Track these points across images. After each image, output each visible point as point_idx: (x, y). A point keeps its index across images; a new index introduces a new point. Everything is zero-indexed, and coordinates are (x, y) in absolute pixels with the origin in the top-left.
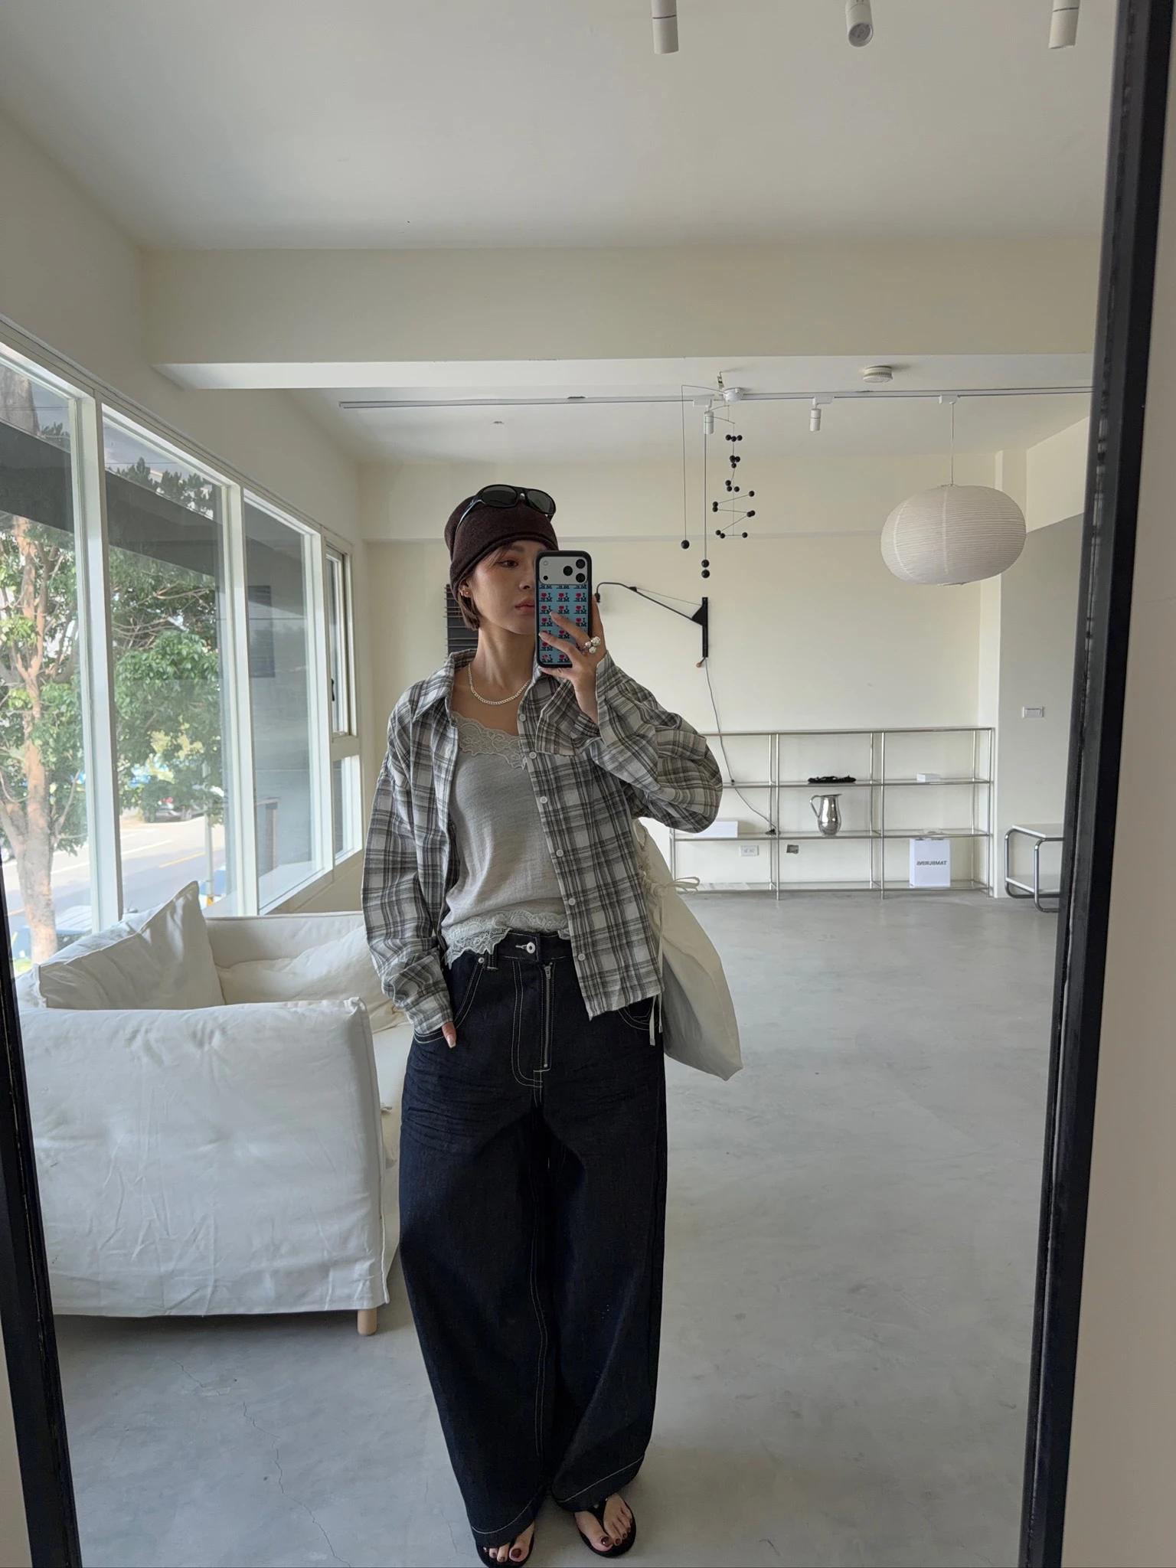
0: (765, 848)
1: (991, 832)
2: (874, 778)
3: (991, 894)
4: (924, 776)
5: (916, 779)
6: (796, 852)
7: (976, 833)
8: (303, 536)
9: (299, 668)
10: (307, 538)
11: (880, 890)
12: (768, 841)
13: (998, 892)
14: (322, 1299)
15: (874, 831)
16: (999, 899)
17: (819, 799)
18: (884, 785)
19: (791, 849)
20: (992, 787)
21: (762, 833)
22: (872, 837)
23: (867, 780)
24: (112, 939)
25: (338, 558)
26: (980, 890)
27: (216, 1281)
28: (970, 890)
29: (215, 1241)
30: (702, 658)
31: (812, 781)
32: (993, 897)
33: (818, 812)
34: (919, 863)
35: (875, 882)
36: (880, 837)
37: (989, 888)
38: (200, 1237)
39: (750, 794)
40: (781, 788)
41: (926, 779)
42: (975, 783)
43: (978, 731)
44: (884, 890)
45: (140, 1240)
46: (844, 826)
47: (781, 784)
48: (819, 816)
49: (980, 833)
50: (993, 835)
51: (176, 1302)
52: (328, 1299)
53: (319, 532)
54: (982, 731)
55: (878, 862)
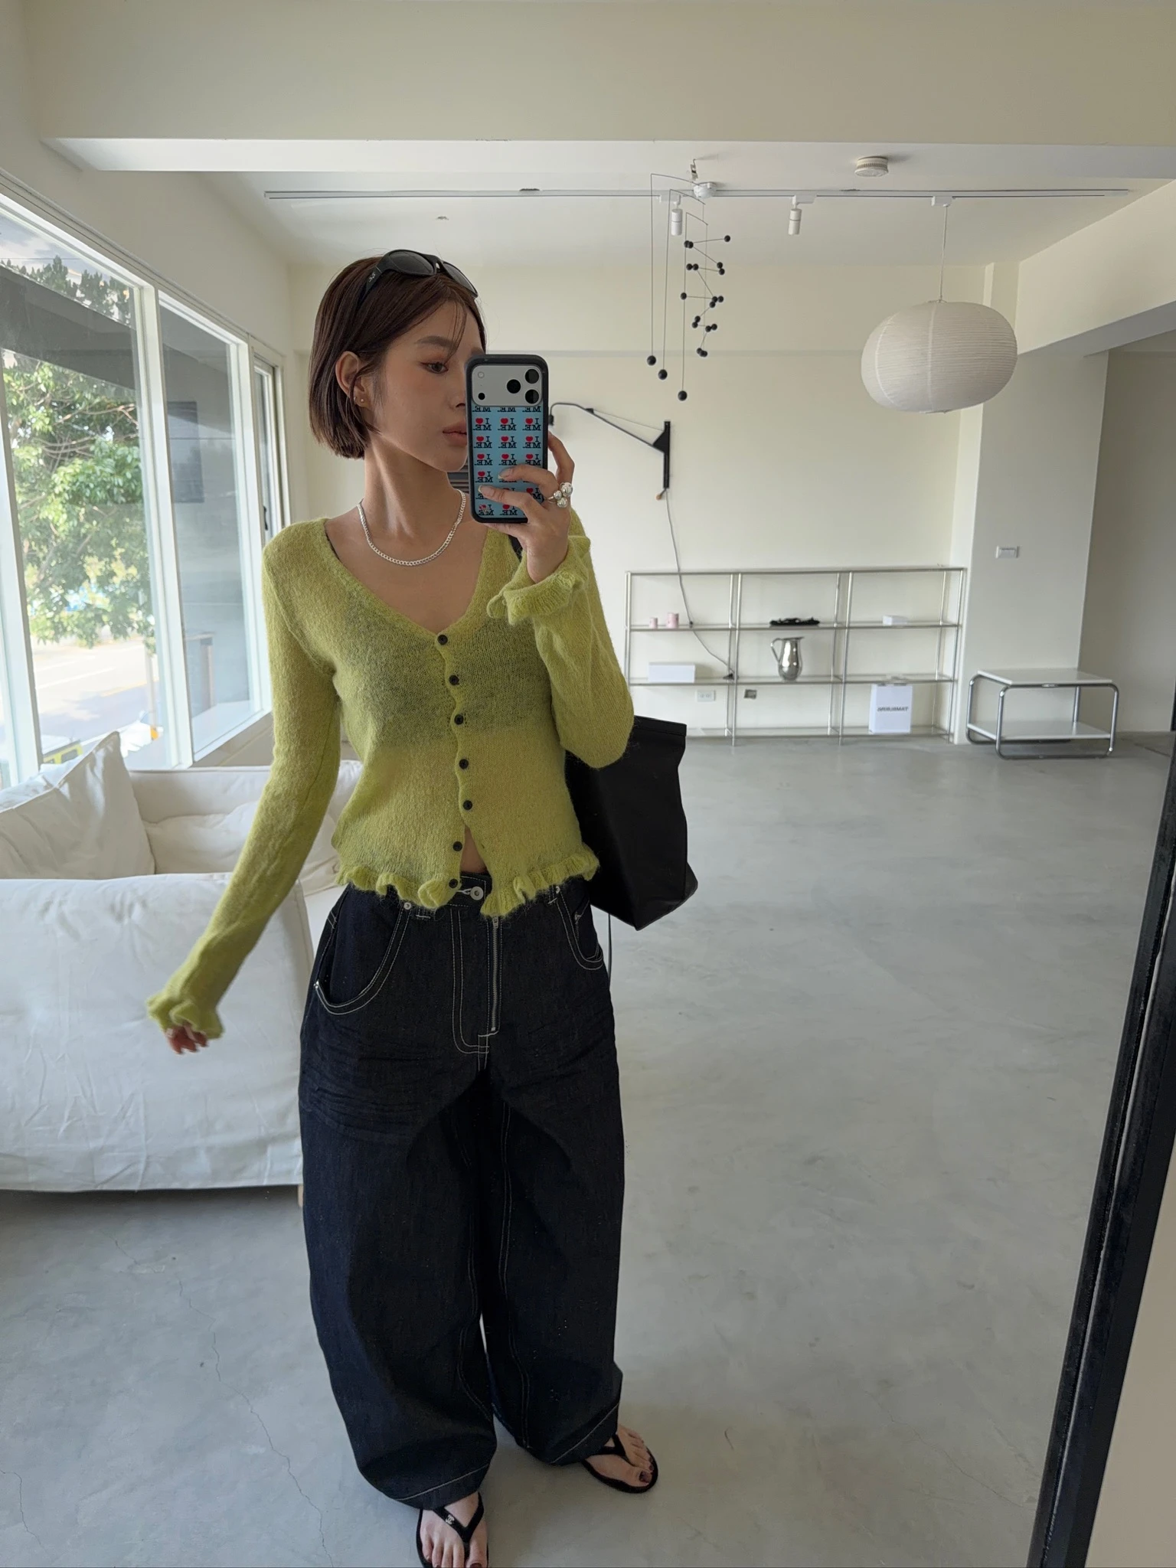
0: (722, 693)
1: (956, 677)
2: (839, 620)
3: (951, 740)
4: (890, 619)
5: (882, 622)
6: (754, 697)
7: (941, 678)
8: (229, 345)
9: (229, 494)
10: (233, 349)
11: (839, 736)
12: (726, 687)
13: (958, 738)
14: (259, 1175)
15: (836, 676)
16: (959, 746)
17: (780, 643)
18: (849, 628)
19: (750, 694)
20: (960, 631)
21: (720, 678)
22: (833, 683)
23: (830, 623)
24: (27, 795)
25: (268, 372)
26: (940, 736)
27: (148, 1157)
28: (929, 736)
29: (146, 1117)
30: (662, 489)
31: (774, 623)
32: (953, 743)
33: (779, 655)
34: (881, 709)
35: (833, 728)
36: (842, 683)
37: (950, 734)
38: (128, 1114)
39: (707, 637)
40: (742, 632)
41: (893, 622)
42: (941, 627)
43: (949, 572)
44: (843, 736)
45: (66, 1117)
46: (806, 670)
47: (742, 627)
48: (780, 660)
49: (944, 678)
50: (957, 681)
51: (107, 1178)
52: (267, 1174)
53: (247, 341)
54: (953, 572)
55: (837, 707)
